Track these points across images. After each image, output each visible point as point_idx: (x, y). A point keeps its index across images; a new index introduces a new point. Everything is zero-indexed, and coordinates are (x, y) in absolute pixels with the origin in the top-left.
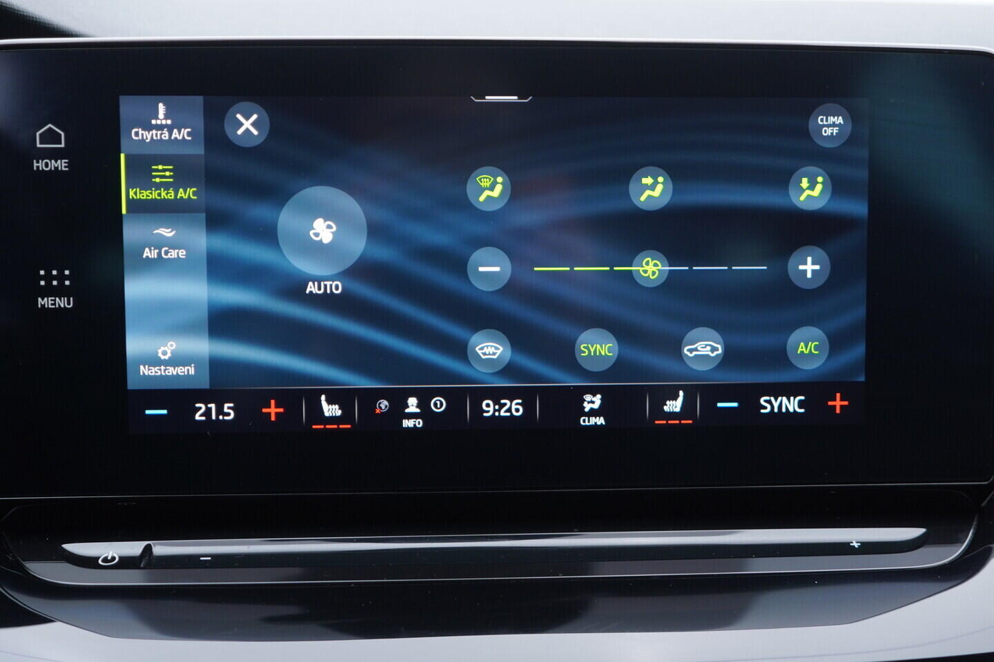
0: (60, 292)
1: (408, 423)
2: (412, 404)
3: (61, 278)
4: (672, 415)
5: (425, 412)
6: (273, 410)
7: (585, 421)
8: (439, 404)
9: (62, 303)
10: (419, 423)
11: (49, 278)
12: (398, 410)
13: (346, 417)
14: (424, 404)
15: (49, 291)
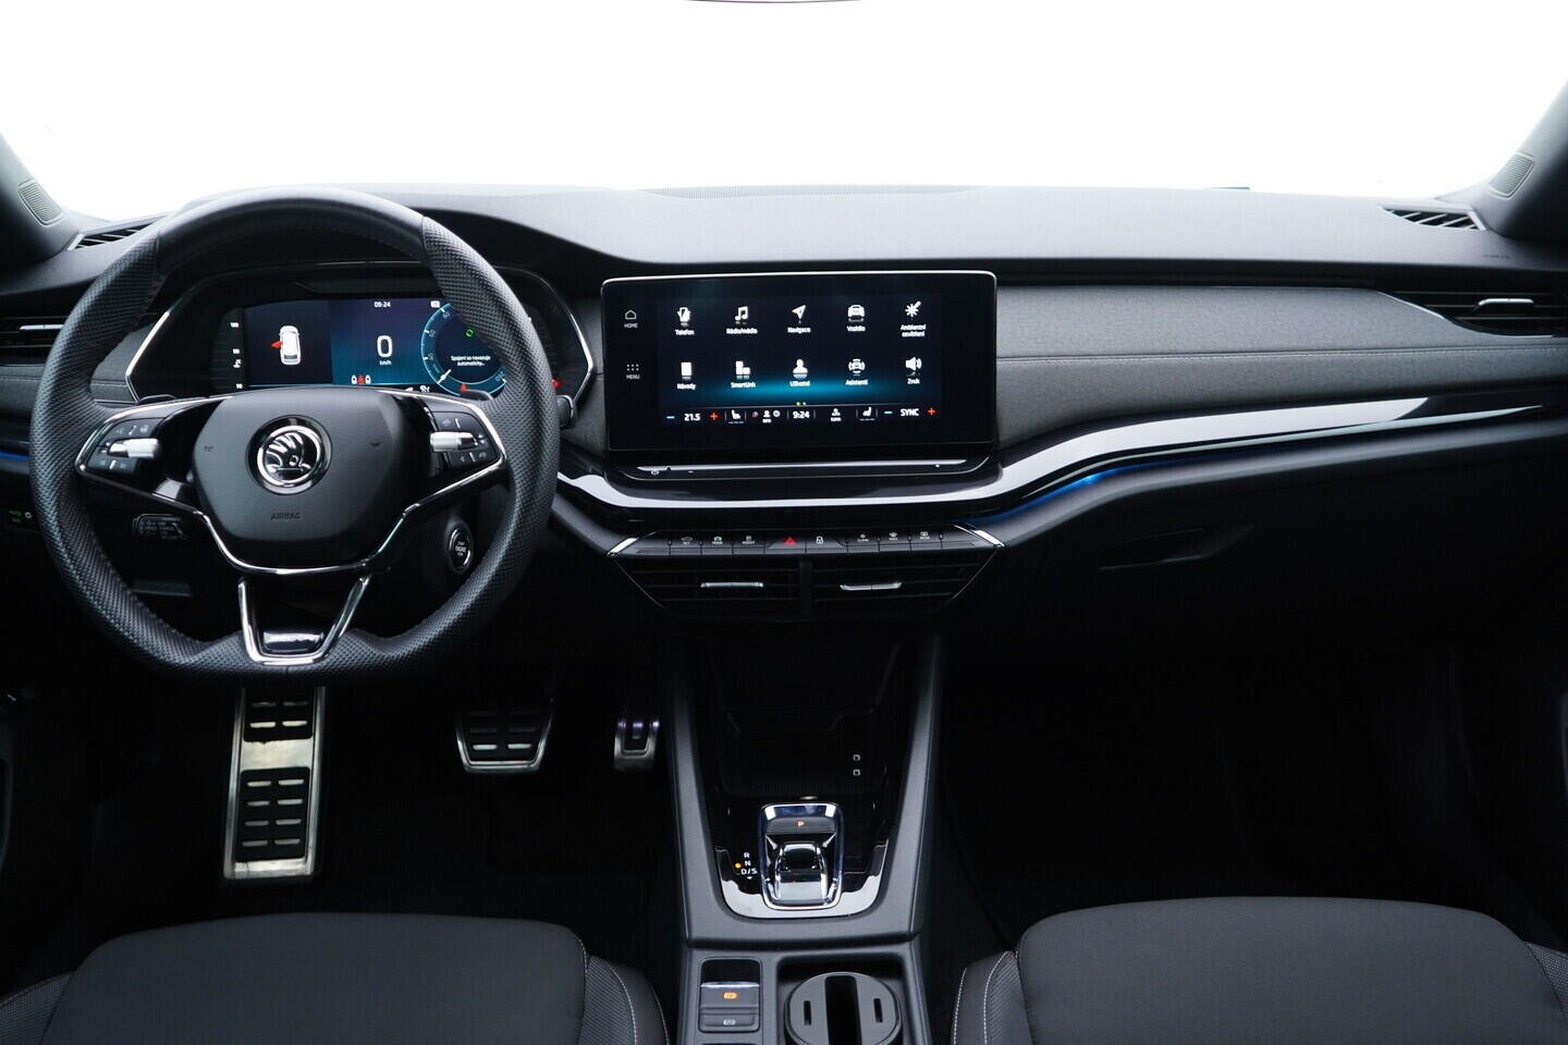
0: (635, 373)
1: (765, 421)
2: (767, 414)
3: (635, 367)
4: (867, 417)
5: (772, 417)
6: (714, 416)
7: (833, 420)
8: (777, 414)
9: (635, 377)
10: (769, 421)
11: (630, 367)
12: (761, 416)
13: (742, 419)
14: (771, 414)
15: (631, 373)
